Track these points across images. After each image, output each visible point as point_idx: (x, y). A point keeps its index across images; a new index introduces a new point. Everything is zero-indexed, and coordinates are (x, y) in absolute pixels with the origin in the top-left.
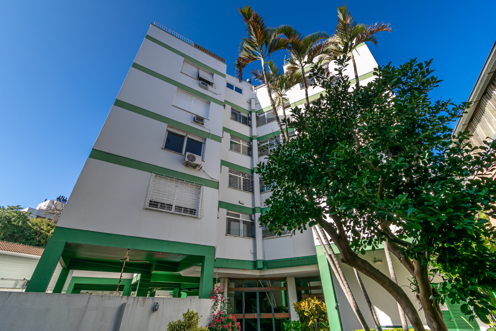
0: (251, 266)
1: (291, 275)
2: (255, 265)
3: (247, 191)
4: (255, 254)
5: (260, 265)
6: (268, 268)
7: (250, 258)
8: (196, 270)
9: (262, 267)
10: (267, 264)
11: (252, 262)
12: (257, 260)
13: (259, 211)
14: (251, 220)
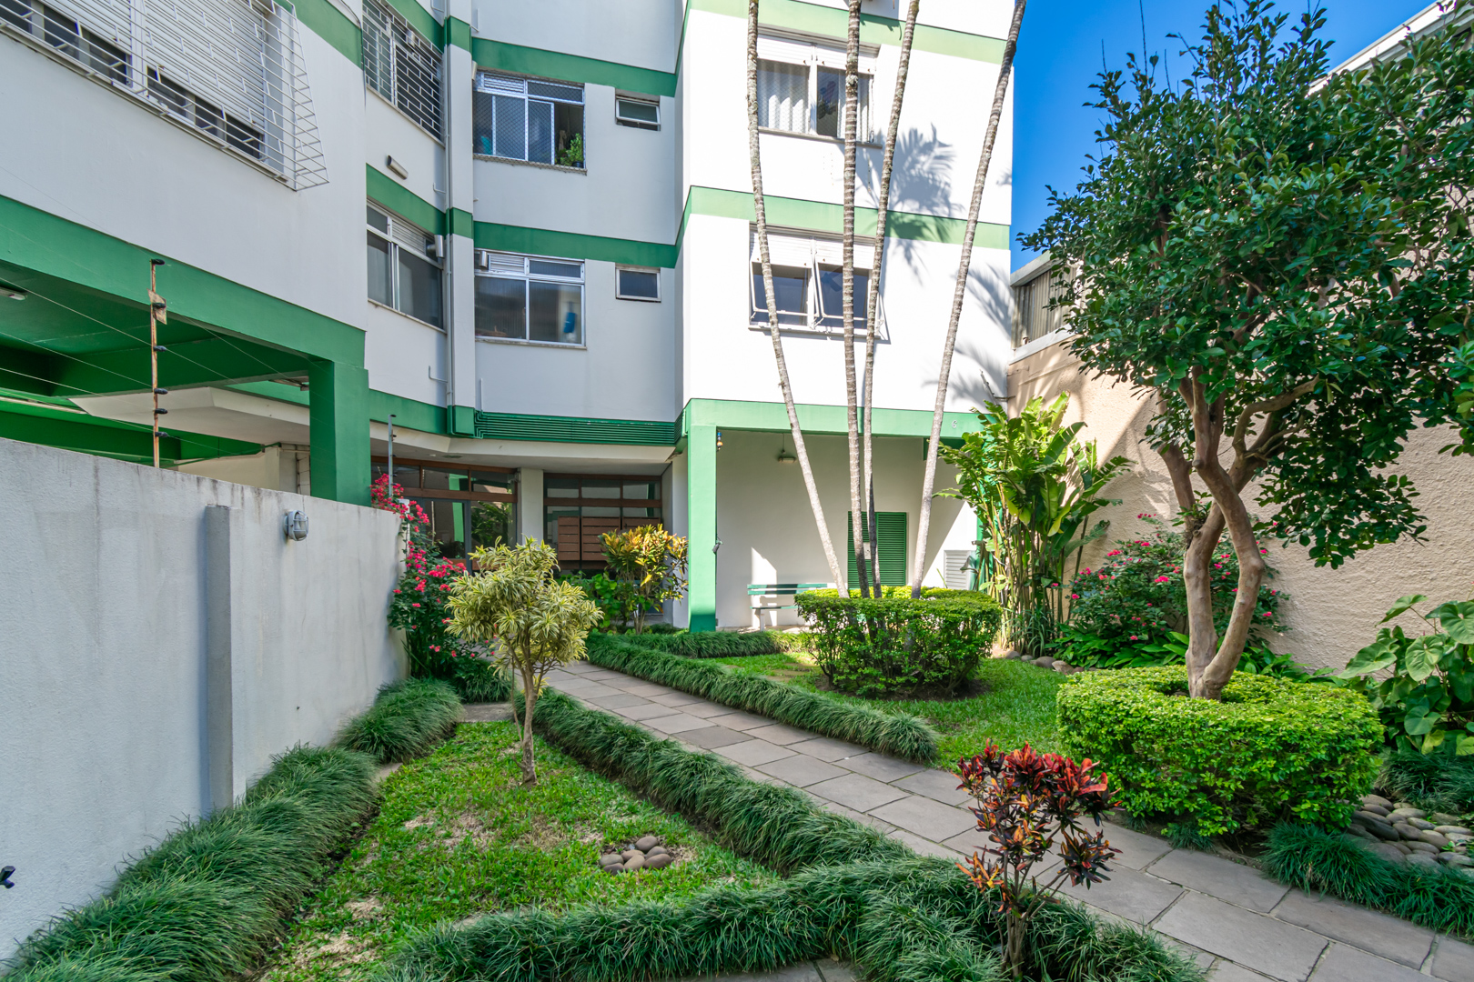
0: (429, 423)
1: (532, 465)
2: (445, 419)
3: (418, 121)
4: (445, 383)
5: (465, 424)
6: (487, 437)
7: (429, 395)
8: (217, 404)
9: (470, 430)
10: (488, 425)
11: (433, 411)
12: (454, 407)
13: (470, 229)
14: (432, 254)
